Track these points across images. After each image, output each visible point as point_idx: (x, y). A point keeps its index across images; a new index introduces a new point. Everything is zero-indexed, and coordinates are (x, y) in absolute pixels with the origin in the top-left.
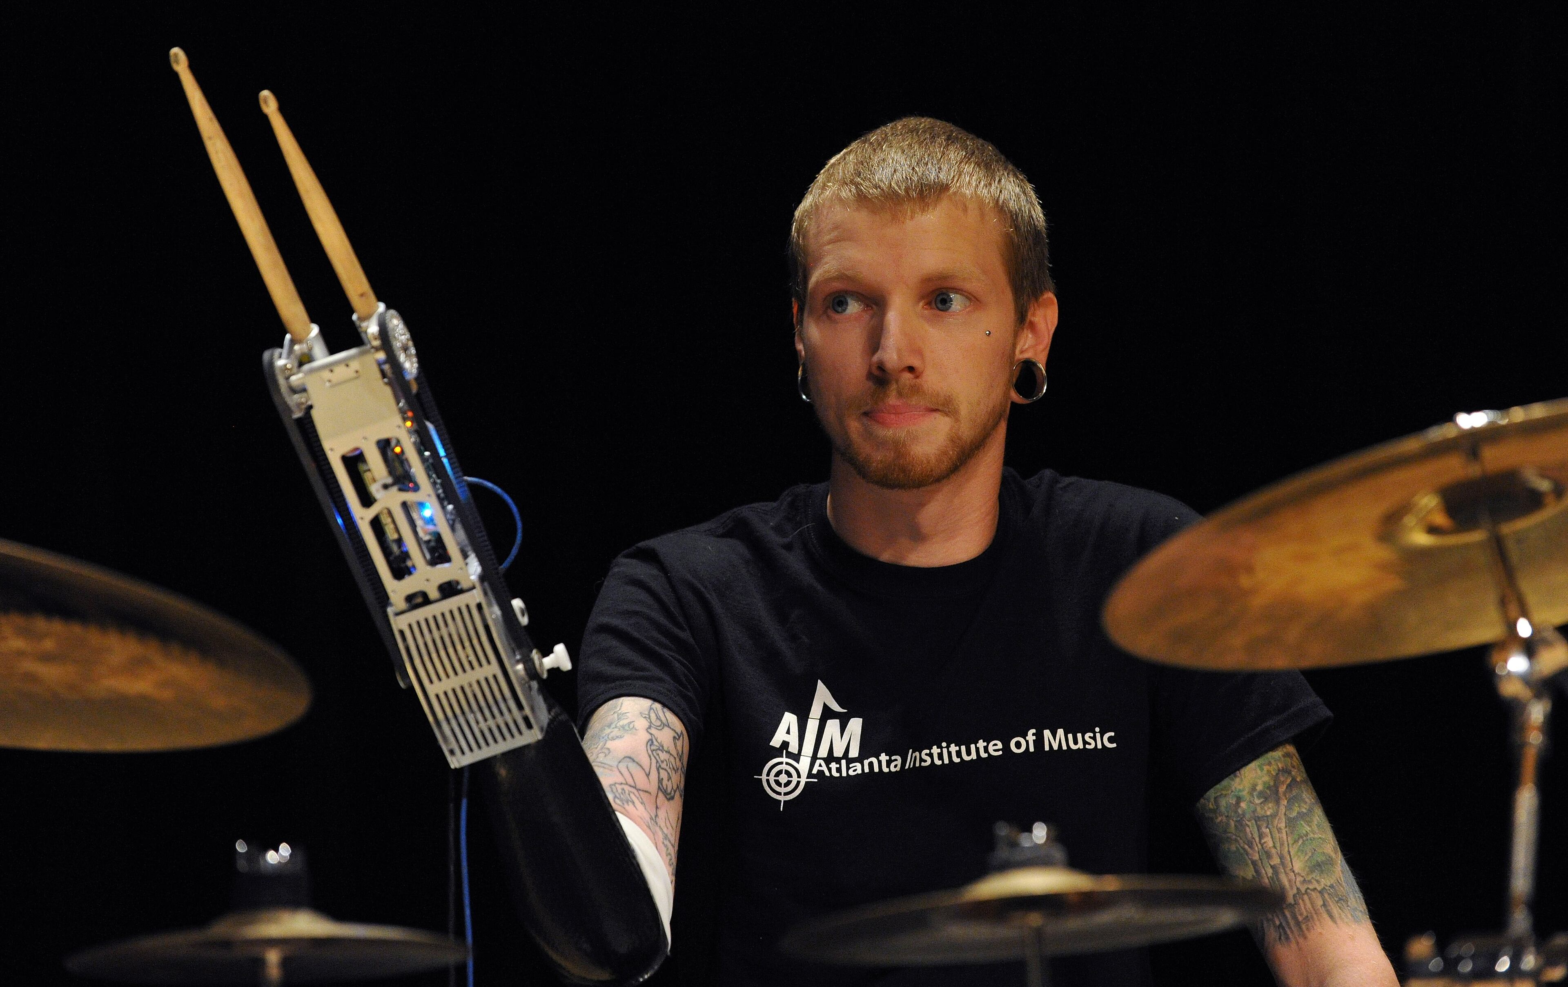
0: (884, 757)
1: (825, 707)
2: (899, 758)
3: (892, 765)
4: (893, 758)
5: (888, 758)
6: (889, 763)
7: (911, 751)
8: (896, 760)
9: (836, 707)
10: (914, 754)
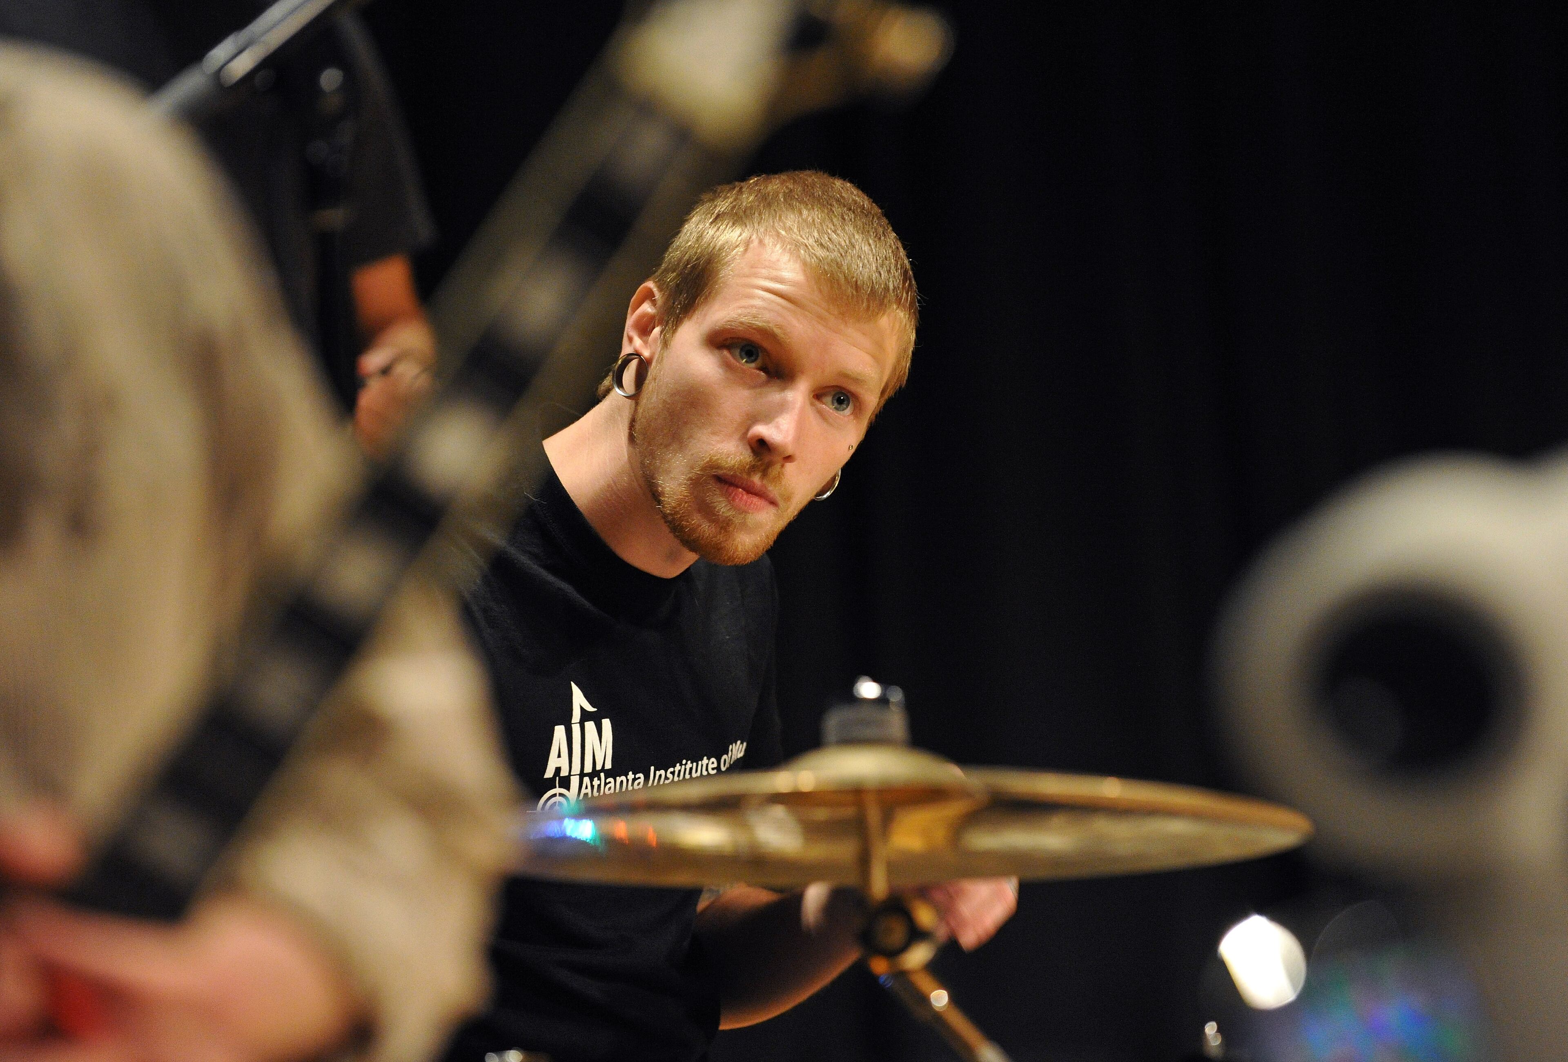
0: (631, 776)
1: (582, 709)
2: (641, 775)
3: (636, 782)
4: (637, 776)
5: (633, 776)
6: (634, 780)
7: (652, 768)
8: (639, 778)
9: (590, 708)
10: (657, 772)
